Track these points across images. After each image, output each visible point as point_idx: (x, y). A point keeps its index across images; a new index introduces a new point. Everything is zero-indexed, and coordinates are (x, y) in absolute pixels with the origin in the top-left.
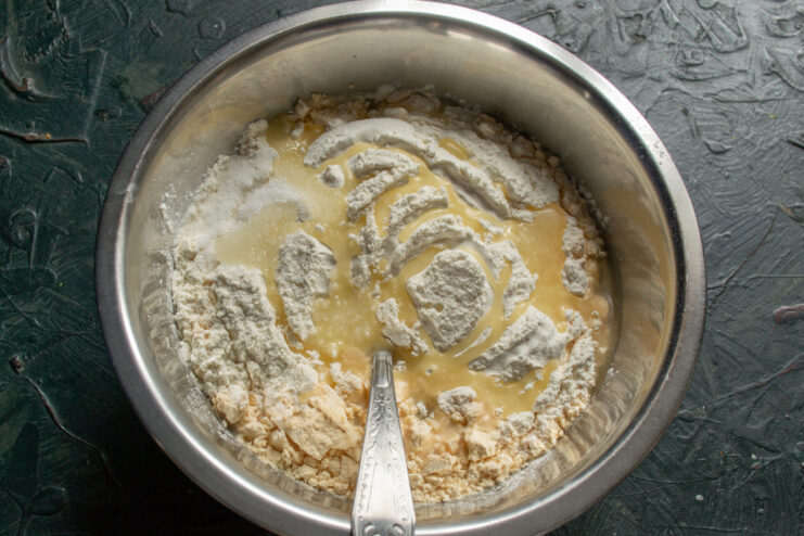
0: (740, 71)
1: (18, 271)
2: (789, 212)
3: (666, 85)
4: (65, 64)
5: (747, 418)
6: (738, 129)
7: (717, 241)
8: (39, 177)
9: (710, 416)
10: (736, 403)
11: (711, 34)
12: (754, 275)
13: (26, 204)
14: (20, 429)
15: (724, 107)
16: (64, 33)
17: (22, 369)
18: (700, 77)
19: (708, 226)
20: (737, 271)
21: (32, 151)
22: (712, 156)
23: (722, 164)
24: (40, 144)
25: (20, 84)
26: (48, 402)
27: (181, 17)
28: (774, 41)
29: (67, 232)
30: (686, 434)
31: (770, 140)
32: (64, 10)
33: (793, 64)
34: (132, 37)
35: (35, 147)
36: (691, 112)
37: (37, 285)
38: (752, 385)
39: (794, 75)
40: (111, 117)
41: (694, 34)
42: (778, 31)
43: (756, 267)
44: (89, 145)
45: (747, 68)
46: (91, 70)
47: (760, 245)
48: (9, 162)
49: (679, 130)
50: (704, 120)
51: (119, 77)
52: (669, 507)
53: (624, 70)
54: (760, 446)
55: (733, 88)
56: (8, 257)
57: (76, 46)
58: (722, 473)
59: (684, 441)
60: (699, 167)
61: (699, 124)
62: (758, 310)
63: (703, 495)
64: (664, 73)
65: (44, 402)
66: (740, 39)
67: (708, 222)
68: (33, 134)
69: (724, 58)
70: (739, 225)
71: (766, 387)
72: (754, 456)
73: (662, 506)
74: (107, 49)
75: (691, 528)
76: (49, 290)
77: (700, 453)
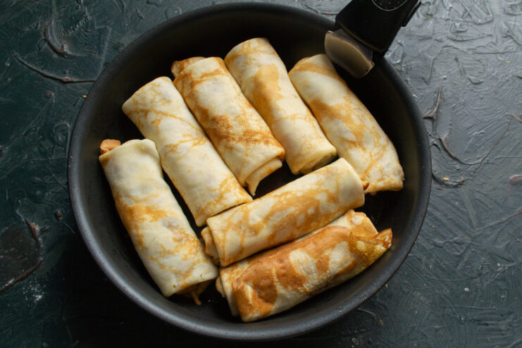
0: (489, 35)
1: (58, 159)
2: (519, 119)
3: (444, 44)
4: (86, 36)
5: (495, 241)
6: (488, 70)
7: (476, 136)
8: (71, 103)
9: (472, 241)
10: (488, 233)
11: (471, 14)
12: (498, 156)
13: (63, 120)
14: (61, 254)
15: (479, 57)
16: (86, 18)
17: (61, 218)
18: (465, 39)
19: (471, 127)
20: (488, 154)
21: (67, 88)
22: (473, 86)
23: (479, 91)
24: (72, 84)
25: (60, 48)
27: (155, 6)
28: (508, 17)
30: (458, 251)
31: (506, 76)
32: (86, 4)
33: (520, 31)
34: (126, 19)
35: (69, 86)
36: (460, 60)
38: (497, 222)
39: (521, 37)
41: (461, 14)
42: (511, 12)
43: (499, 152)
45: (492, 33)
46: (102, 39)
47: (502, 138)
48: (53, 94)
49: (453, 70)
50: (468, 64)
51: (118, 43)
52: (449, 296)
53: (420, 35)
54: (502, 258)
55: (484, 45)
56: (53, 151)
57: (93, 25)
58: (480, 275)
59: (457, 256)
60: (465, 93)
61: (465, 67)
62: (501, 177)
63: (469, 288)
64: (444, 38)
66: (488, 17)
67: (471, 125)
68: (67, 78)
69: (479, 27)
70: (489, 126)
71: (506, 223)
72: (499, 265)
73: (445, 295)
74: (111, 26)
75: (461, 308)
77: (467, 263)
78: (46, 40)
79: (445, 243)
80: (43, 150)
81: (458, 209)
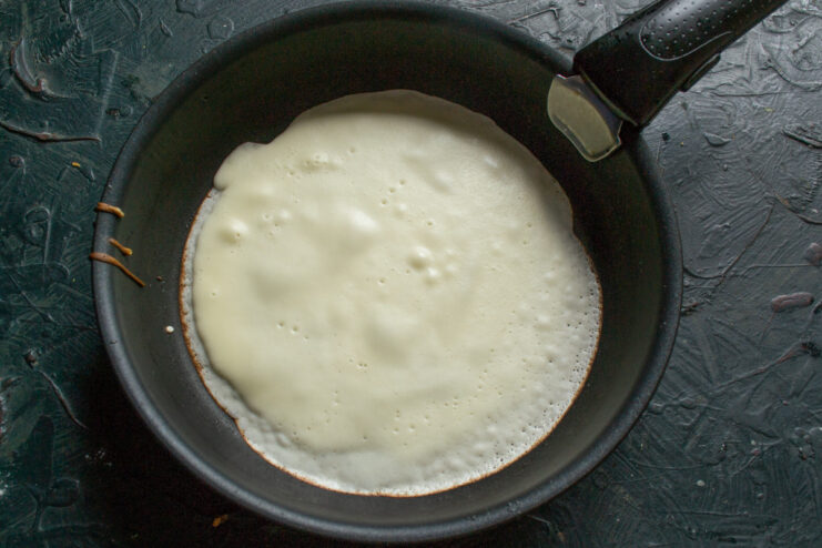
0: (738, 67)
1: (31, 267)
2: (786, 203)
4: (77, 64)
5: (747, 405)
6: (736, 123)
7: (716, 232)
8: (52, 175)
9: (710, 404)
10: (736, 390)
12: (753, 265)
13: (39, 202)
14: (35, 423)
15: (721, 102)
16: (77, 35)
17: (36, 363)
19: (707, 217)
20: (737, 261)
21: (45, 151)
22: (712, 149)
23: (721, 157)
24: (54, 144)
25: (34, 85)
26: (62, 396)
27: (190, 17)
28: (770, 37)
29: (80, 229)
30: (687, 421)
31: (767, 133)
32: (78, 12)
33: (788, 60)
34: (143, 37)
35: (49, 147)
36: (690, 106)
37: (52, 281)
38: (752, 372)
39: (790, 70)
40: (122, 116)
42: (773, 28)
43: (754, 257)
44: (101, 144)
45: (743, 63)
46: (103, 70)
47: (758, 235)
48: (23, 160)
49: (679, 123)
50: (703, 114)
51: (130, 77)
52: (671, 493)
54: (759, 432)
55: (731, 82)
56: (22, 253)
57: (88, 47)
58: (722, 459)
59: (684, 428)
60: (698, 161)
61: (698, 117)
62: (756, 299)
63: (705, 480)
65: (57, 395)
67: (708, 213)
68: (47, 133)
70: (738, 215)
71: (765, 375)
72: (753, 442)
73: (665, 492)
74: (119, 49)
75: (692, 513)
76: (63, 286)
77: (701, 440)
78: (12, 72)
79: (666, 406)
80: (6, 252)
81: (687, 351)
